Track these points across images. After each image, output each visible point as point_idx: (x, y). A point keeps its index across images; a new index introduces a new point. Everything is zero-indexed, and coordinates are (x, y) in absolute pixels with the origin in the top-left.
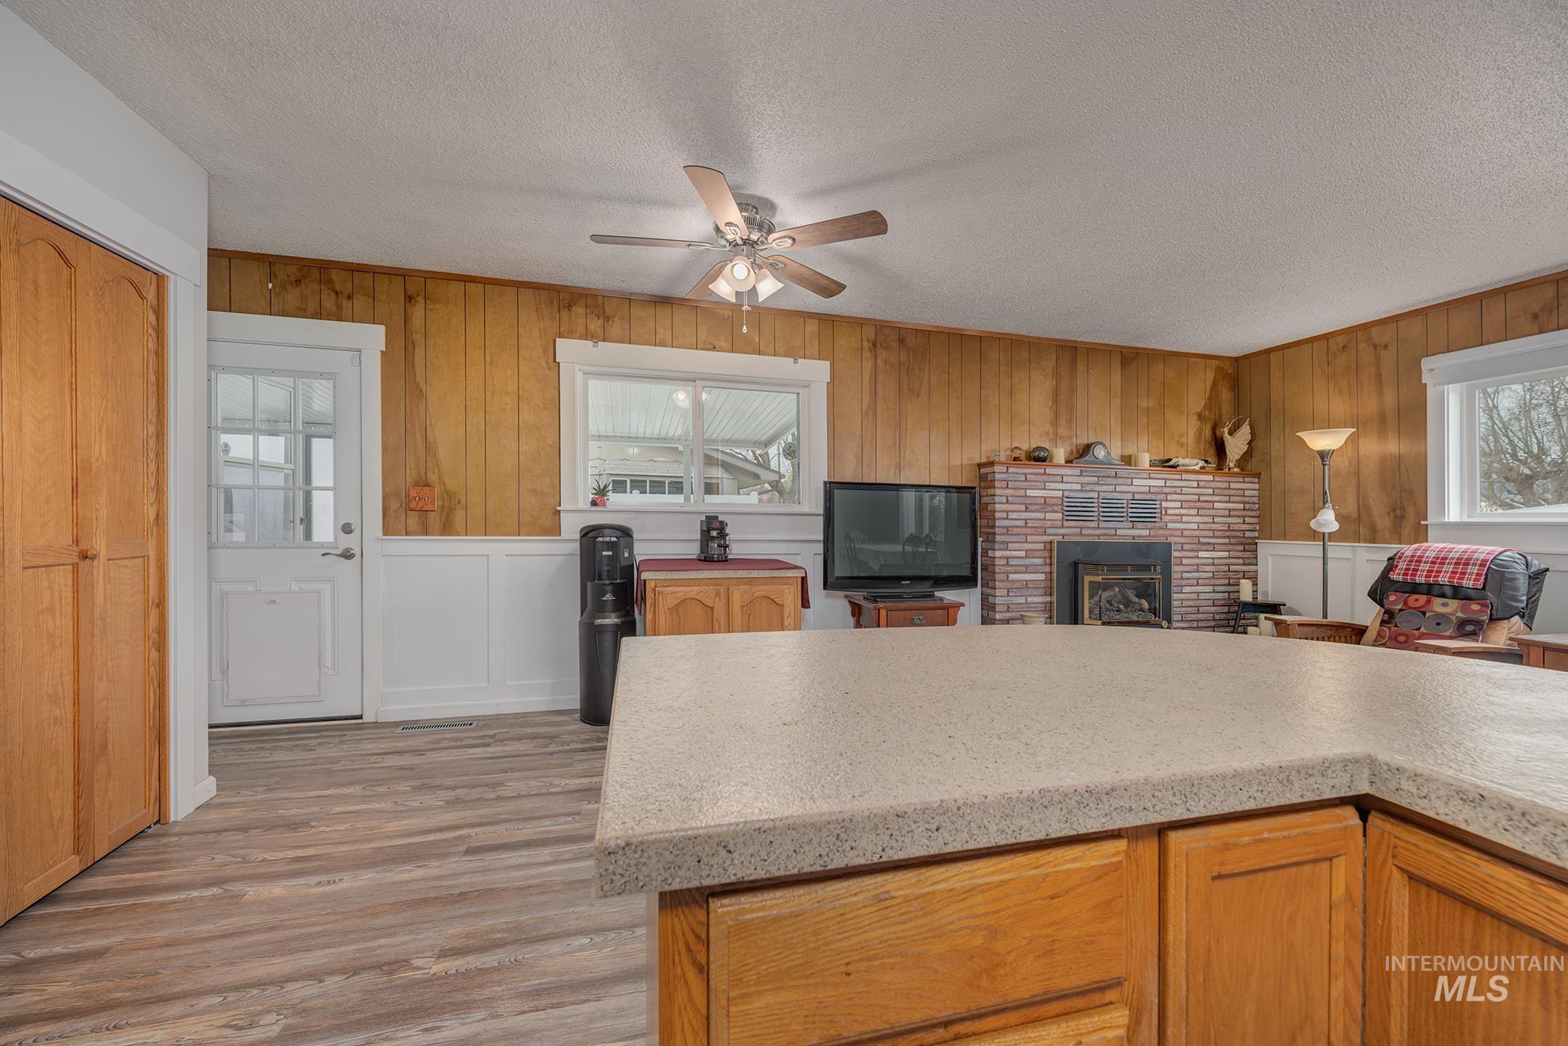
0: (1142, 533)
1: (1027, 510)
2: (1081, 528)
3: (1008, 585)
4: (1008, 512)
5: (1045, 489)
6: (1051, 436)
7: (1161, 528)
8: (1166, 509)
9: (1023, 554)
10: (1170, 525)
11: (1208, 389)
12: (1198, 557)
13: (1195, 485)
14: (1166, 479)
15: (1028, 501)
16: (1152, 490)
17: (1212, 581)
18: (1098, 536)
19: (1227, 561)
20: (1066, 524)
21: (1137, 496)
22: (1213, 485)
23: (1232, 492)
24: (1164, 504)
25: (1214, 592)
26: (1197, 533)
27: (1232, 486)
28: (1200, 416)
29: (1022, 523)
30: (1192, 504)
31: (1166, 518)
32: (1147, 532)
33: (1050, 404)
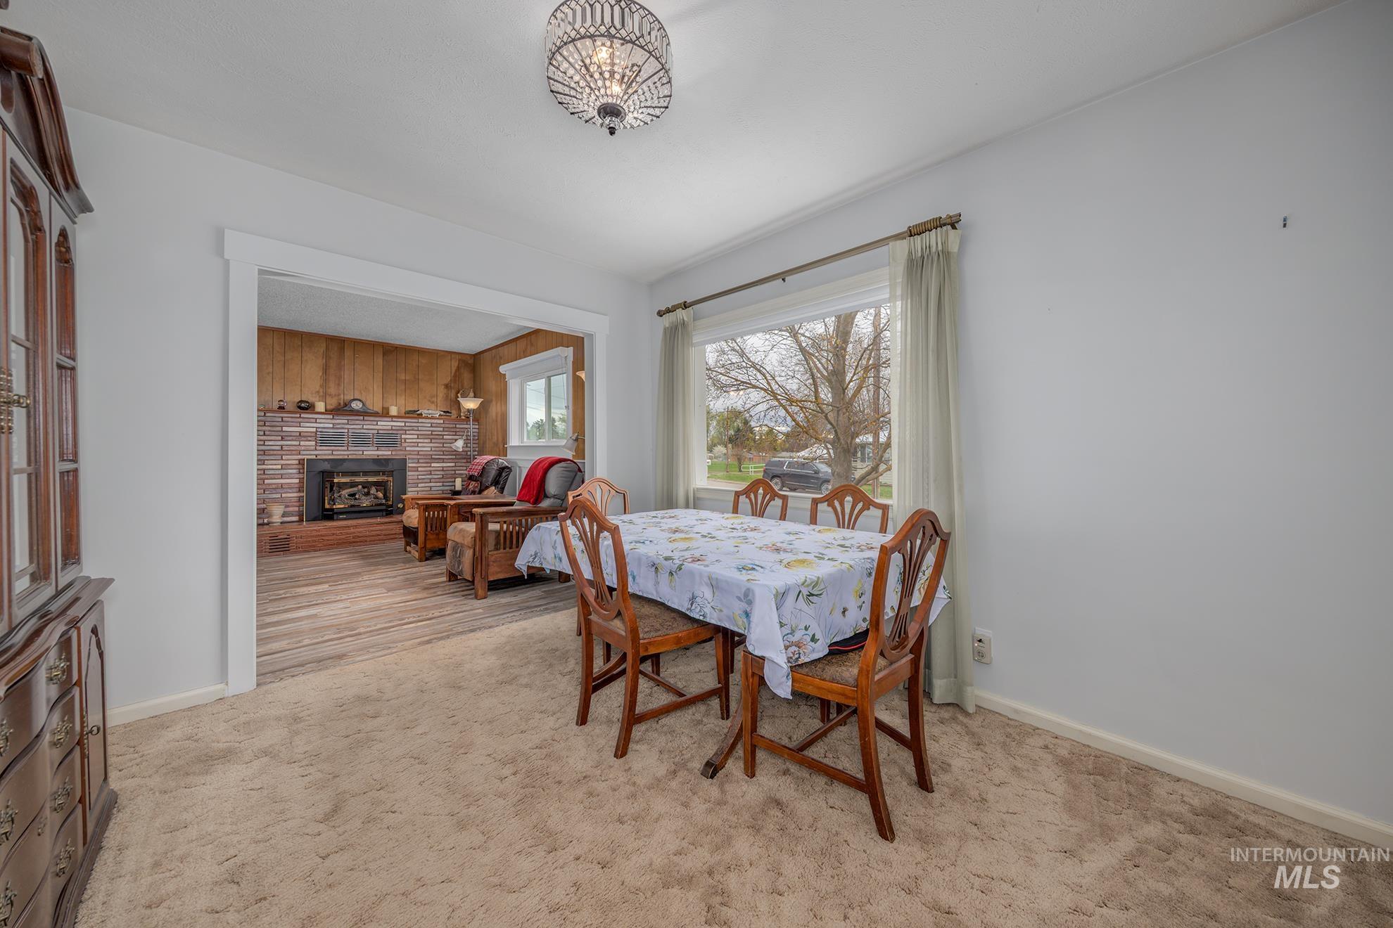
0: (385, 453)
1: (282, 439)
2: (333, 451)
3: (264, 487)
4: (264, 441)
5: (300, 426)
6: (321, 394)
7: (401, 450)
8: (405, 439)
9: (280, 467)
10: (408, 449)
11: (453, 371)
12: (430, 467)
13: (430, 425)
14: (405, 422)
15: (284, 434)
16: (393, 428)
17: (442, 480)
18: (348, 455)
19: (454, 468)
20: (318, 448)
21: (380, 432)
22: (443, 425)
23: (458, 430)
24: (403, 436)
25: (443, 486)
26: (431, 453)
27: (457, 426)
28: (447, 386)
29: (279, 448)
30: (427, 437)
31: (404, 445)
32: (390, 453)
33: (321, 374)
